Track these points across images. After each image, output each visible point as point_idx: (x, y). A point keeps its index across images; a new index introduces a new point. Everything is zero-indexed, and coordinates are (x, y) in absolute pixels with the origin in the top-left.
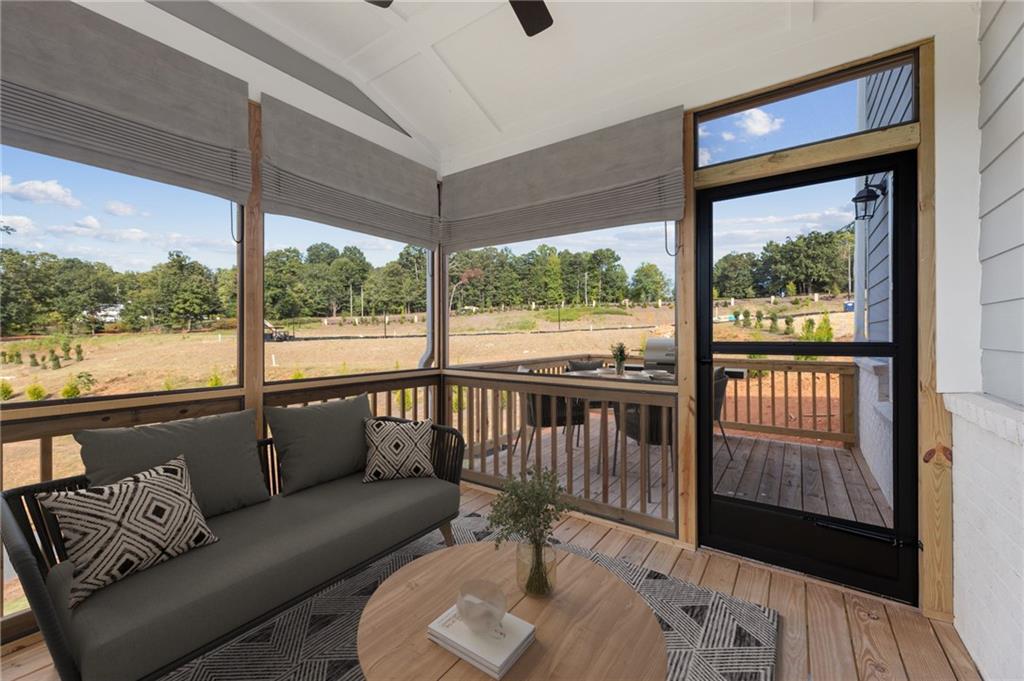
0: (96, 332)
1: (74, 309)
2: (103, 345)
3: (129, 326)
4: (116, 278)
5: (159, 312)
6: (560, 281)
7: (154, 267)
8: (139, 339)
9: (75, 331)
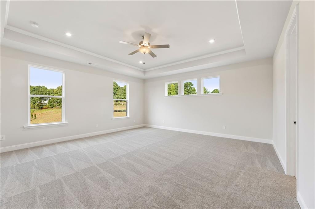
0: (41, 108)
1: (35, 102)
2: (42, 112)
3: (50, 107)
4: (47, 90)
5: (58, 102)
6: (175, 92)
7: (58, 88)
8: (52, 110)
9: (35, 108)
